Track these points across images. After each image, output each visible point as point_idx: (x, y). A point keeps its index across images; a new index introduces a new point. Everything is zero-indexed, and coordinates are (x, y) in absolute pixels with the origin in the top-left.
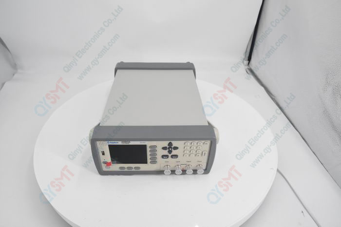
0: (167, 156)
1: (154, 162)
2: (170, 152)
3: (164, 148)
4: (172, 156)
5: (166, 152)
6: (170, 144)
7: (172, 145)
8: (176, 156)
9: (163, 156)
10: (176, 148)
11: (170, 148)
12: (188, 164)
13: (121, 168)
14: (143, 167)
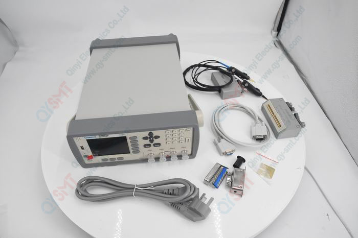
0: (149, 145)
1: (136, 151)
2: (152, 141)
3: (145, 138)
4: (155, 145)
5: (147, 142)
6: (151, 134)
7: (153, 134)
8: (159, 144)
9: (145, 146)
10: (157, 137)
11: (151, 137)
12: (172, 150)
13: (103, 160)
14: (126, 157)
